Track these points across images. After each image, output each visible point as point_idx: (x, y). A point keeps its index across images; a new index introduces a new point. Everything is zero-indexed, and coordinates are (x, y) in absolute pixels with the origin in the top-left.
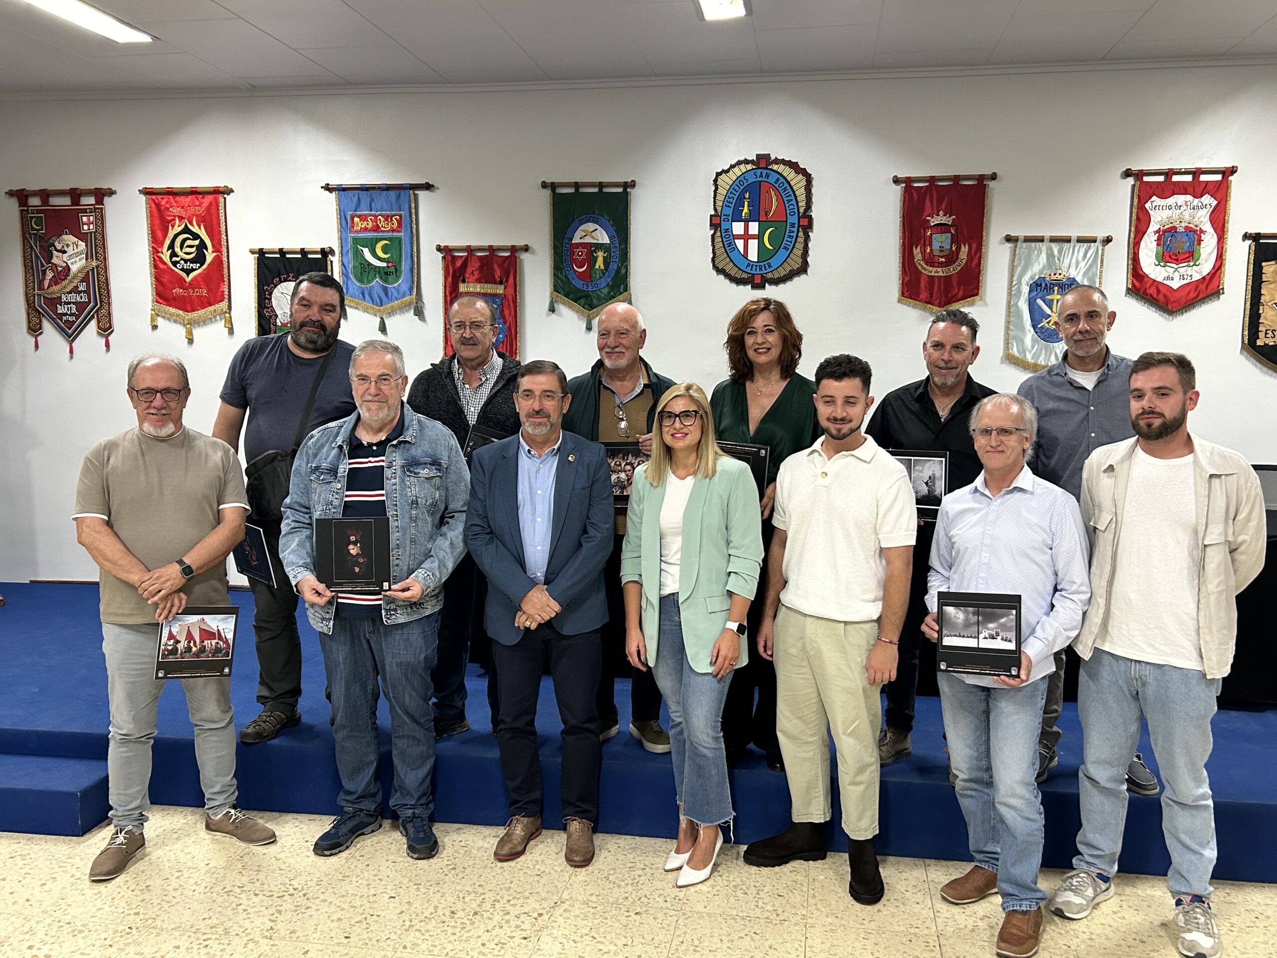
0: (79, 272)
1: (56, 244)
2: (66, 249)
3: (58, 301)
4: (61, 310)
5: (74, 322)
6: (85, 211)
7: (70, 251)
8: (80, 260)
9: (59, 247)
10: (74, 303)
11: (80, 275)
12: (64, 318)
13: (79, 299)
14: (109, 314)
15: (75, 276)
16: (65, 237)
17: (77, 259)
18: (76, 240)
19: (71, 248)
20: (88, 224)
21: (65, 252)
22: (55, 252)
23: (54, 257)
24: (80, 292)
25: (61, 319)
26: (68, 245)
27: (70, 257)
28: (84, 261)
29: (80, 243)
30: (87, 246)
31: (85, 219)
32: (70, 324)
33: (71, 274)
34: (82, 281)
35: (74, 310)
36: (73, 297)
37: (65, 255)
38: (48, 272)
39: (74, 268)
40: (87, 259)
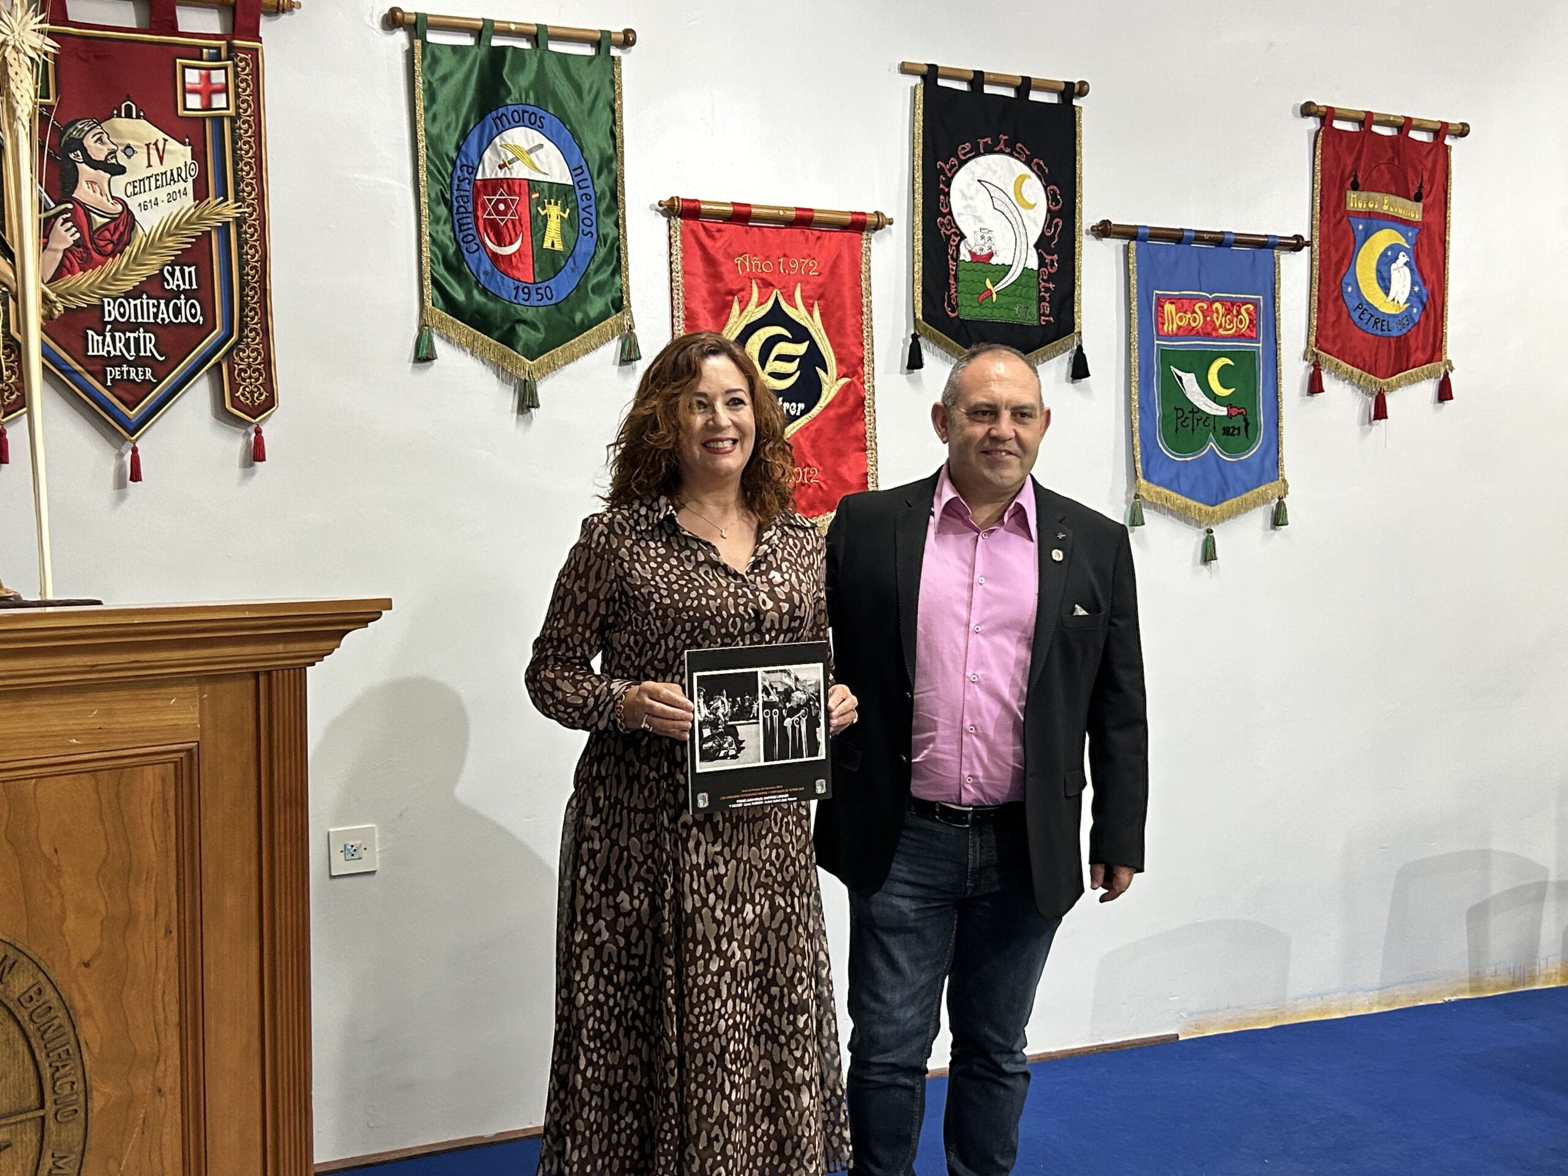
0: (167, 233)
1: (89, 142)
2: (122, 159)
3: (93, 317)
4: (98, 345)
5: (150, 386)
6: (195, 53)
7: (137, 167)
8: (171, 198)
9: (99, 152)
10: (147, 327)
11: (169, 242)
12: (113, 373)
13: (166, 315)
14: (268, 362)
15: (152, 246)
16: (121, 123)
17: (162, 194)
18: (161, 135)
19: (141, 157)
20: (207, 91)
21: (120, 170)
22: (84, 168)
23: (83, 185)
24: (176, 294)
25: (101, 377)
26: (129, 150)
27: (139, 186)
28: (189, 201)
29: (173, 145)
30: (199, 155)
31: (193, 77)
32: (132, 392)
33: (139, 236)
34: (180, 261)
35: (149, 348)
36: (146, 309)
37: (119, 183)
38: (59, 226)
39: (149, 222)
40: (200, 193)
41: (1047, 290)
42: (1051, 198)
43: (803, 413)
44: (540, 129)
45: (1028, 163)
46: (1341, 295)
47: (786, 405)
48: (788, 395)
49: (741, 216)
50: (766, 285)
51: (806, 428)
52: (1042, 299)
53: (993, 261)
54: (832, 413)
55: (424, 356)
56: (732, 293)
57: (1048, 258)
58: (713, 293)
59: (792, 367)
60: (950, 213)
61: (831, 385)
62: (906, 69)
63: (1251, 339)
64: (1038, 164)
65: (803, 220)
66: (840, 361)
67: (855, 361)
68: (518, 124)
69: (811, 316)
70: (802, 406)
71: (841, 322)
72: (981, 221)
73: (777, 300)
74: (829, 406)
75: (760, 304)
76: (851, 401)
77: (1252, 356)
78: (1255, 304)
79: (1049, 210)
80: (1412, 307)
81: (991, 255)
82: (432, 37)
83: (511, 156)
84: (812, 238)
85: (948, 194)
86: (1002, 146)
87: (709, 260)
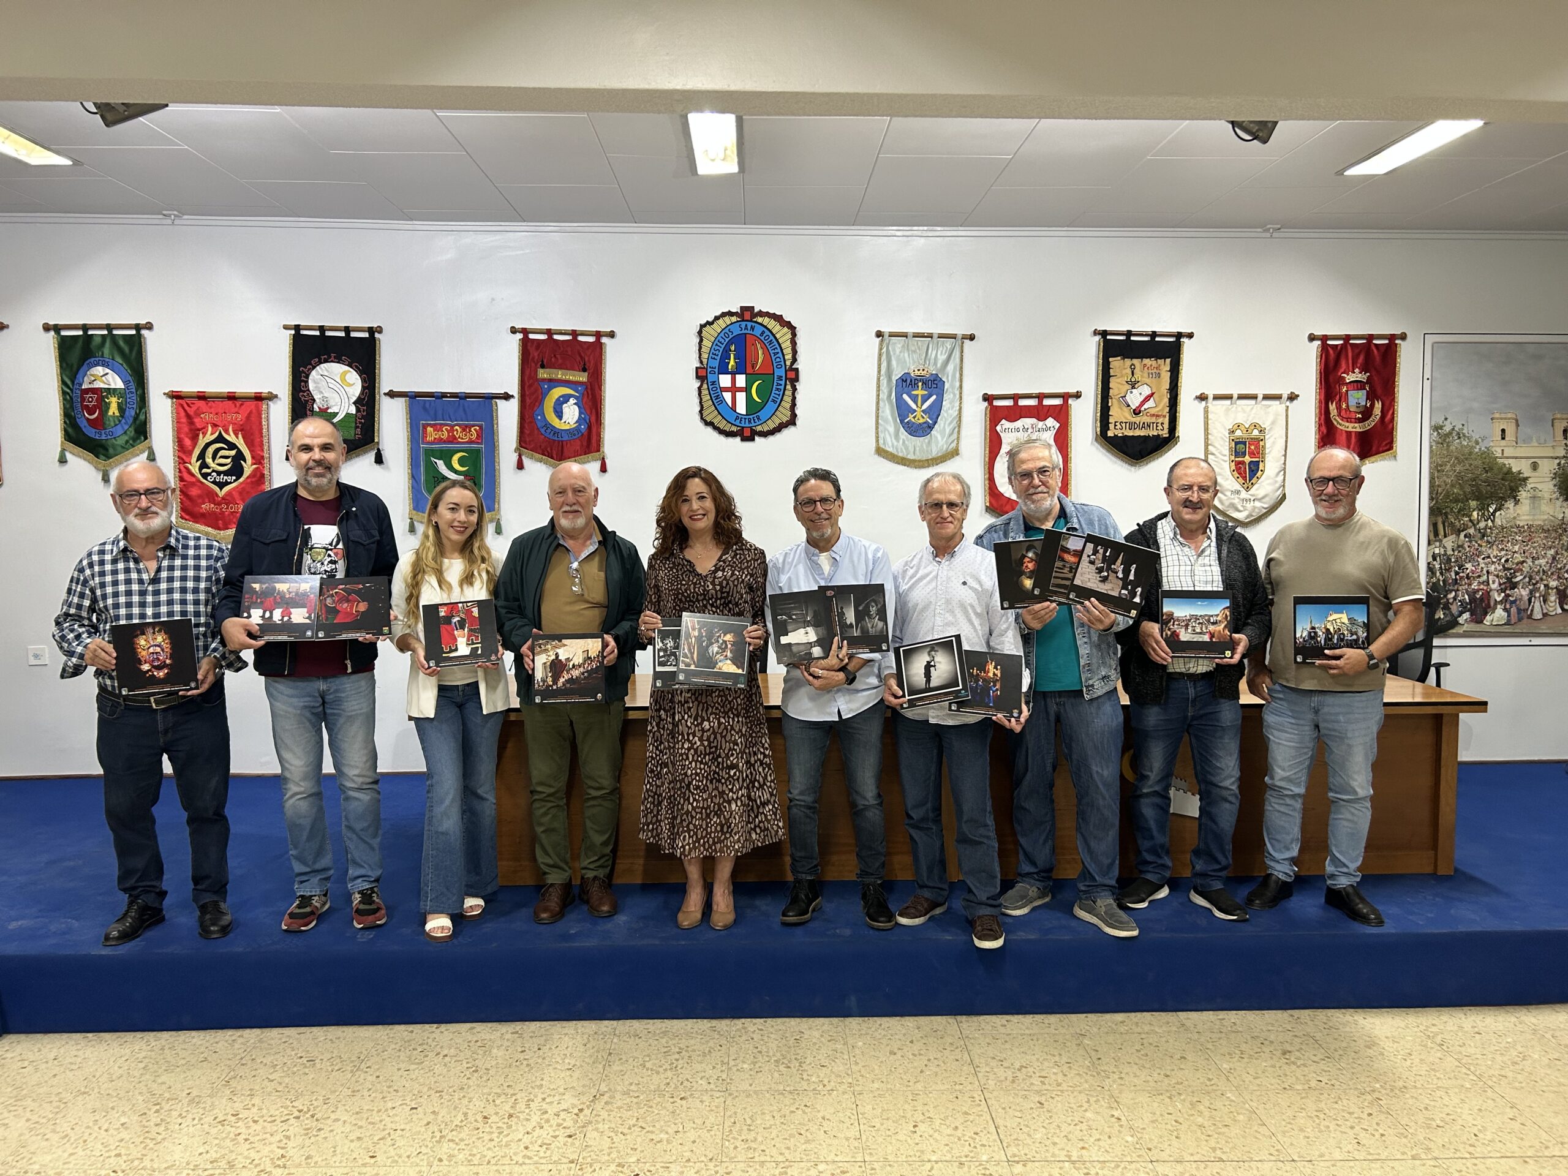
41: (360, 423)
42: (363, 381)
43: (235, 481)
44: (107, 367)
45: (350, 365)
46: (533, 421)
47: (225, 477)
48: (226, 473)
49: (202, 397)
50: (215, 426)
51: (237, 487)
52: (357, 427)
53: (329, 411)
54: (249, 480)
55: (63, 461)
56: (199, 430)
57: (362, 408)
58: (191, 430)
59: (229, 460)
60: (309, 390)
61: (248, 468)
62: (286, 327)
63: (478, 443)
64: (356, 366)
65: (232, 397)
66: (253, 458)
67: (259, 457)
68: (96, 365)
69: (237, 437)
70: (234, 478)
71: (252, 441)
72: (322, 393)
73: (220, 433)
74: (248, 478)
75: (212, 434)
76: (258, 475)
77: (478, 451)
78: (481, 427)
79: (363, 386)
80: (580, 425)
81: (328, 408)
82: (64, 333)
83: (93, 379)
84: (238, 405)
85: (307, 382)
86: (332, 359)
87: (188, 416)
